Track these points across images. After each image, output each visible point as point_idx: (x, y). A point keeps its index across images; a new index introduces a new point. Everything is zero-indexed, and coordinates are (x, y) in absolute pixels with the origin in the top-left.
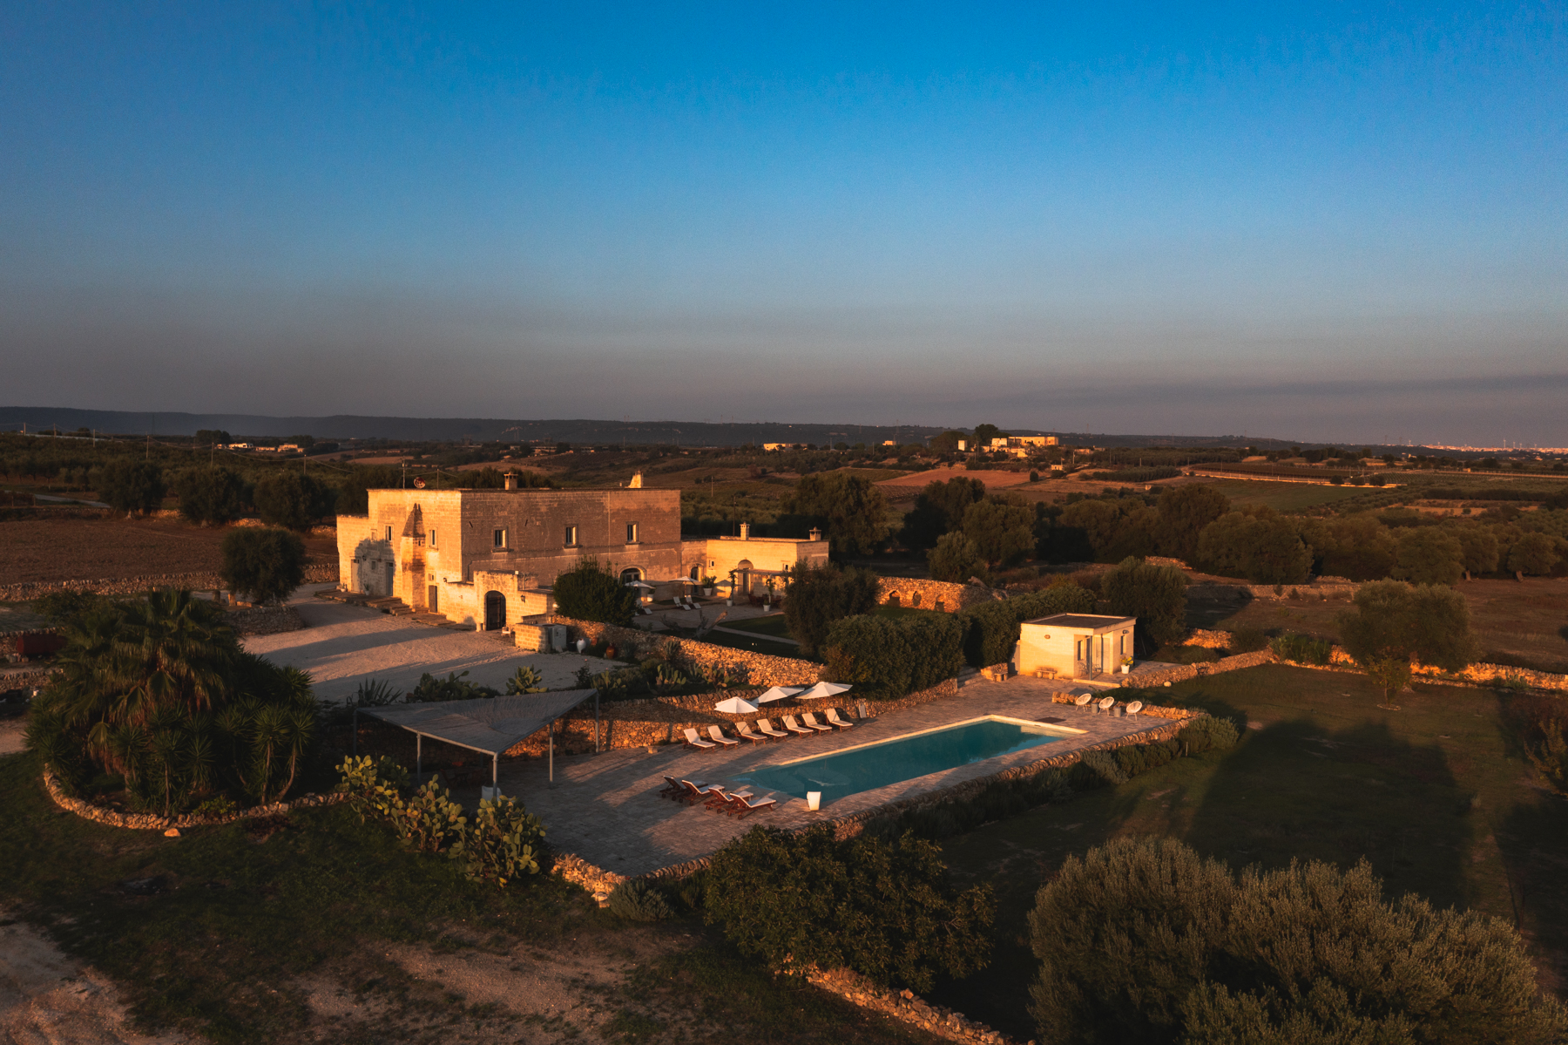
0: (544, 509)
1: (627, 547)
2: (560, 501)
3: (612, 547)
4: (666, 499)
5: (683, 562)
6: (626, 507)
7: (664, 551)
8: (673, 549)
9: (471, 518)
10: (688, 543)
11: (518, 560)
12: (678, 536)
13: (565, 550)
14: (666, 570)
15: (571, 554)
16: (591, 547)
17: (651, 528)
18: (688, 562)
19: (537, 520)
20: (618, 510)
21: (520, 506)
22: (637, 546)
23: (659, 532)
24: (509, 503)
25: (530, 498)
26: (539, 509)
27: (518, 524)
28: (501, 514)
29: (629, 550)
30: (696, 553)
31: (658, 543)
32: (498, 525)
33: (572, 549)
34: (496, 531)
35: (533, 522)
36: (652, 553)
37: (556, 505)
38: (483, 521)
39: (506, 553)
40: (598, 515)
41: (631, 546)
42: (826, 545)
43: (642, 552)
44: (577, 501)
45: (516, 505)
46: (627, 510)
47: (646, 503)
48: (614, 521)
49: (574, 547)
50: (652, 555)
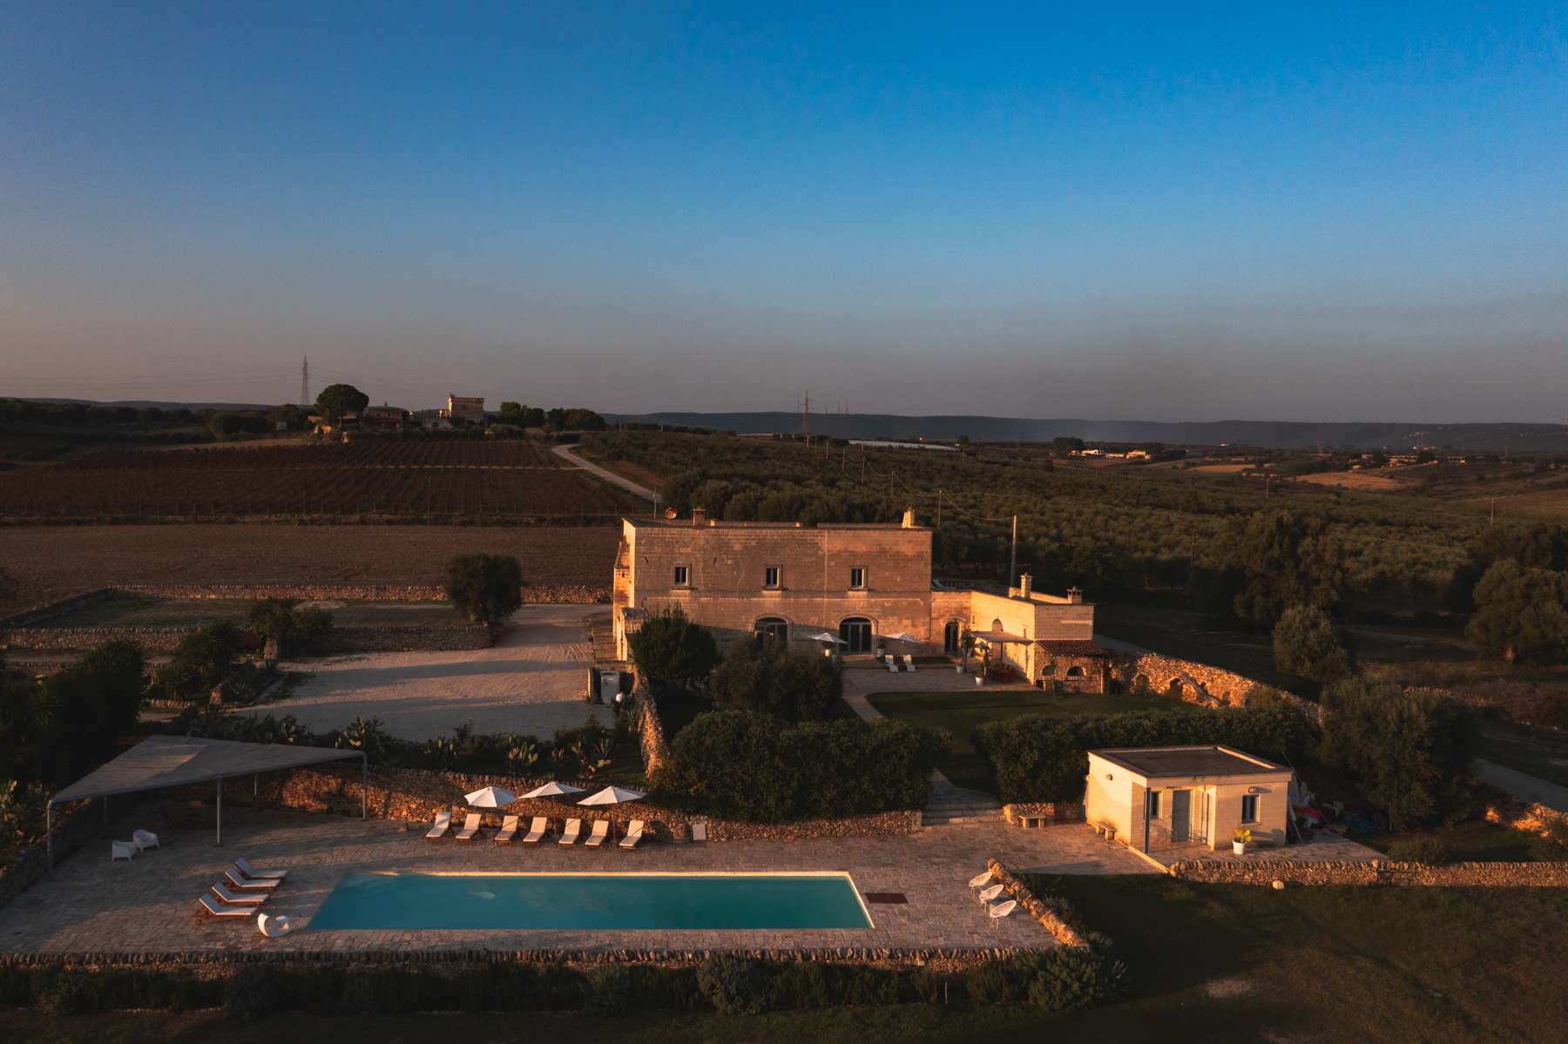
0: (737, 547)
1: (850, 593)
2: (759, 539)
3: (829, 592)
4: (909, 542)
5: (933, 615)
6: (851, 549)
7: (904, 601)
8: (918, 599)
9: (646, 553)
10: (941, 593)
11: (704, 599)
12: (928, 586)
13: (764, 592)
14: (907, 622)
15: (772, 596)
16: (800, 591)
17: (886, 574)
18: (940, 616)
19: (728, 559)
20: (840, 551)
21: (707, 543)
22: (865, 593)
23: (899, 579)
24: (694, 539)
25: (720, 535)
26: (731, 547)
27: (704, 562)
28: (683, 550)
29: (853, 597)
30: (954, 605)
31: (895, 592)
32: (680, 563)
33: (774, 592)
34: (677, 569)
35: (723, 560)
36: (888, 602)
37: (753, 543)
38: (660, 557)
39: (688, 592)
40: (811, 556)
41: (855, 593)
42: (1090, 609)
43: (873, 600)
44: (782, 539)
45: (702, 542)
46: (853, 552)
47: (880, 545)
48: (833, 563)
49: (776, 590)
50: (886, 604)
